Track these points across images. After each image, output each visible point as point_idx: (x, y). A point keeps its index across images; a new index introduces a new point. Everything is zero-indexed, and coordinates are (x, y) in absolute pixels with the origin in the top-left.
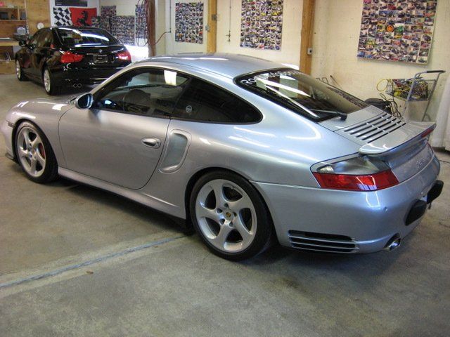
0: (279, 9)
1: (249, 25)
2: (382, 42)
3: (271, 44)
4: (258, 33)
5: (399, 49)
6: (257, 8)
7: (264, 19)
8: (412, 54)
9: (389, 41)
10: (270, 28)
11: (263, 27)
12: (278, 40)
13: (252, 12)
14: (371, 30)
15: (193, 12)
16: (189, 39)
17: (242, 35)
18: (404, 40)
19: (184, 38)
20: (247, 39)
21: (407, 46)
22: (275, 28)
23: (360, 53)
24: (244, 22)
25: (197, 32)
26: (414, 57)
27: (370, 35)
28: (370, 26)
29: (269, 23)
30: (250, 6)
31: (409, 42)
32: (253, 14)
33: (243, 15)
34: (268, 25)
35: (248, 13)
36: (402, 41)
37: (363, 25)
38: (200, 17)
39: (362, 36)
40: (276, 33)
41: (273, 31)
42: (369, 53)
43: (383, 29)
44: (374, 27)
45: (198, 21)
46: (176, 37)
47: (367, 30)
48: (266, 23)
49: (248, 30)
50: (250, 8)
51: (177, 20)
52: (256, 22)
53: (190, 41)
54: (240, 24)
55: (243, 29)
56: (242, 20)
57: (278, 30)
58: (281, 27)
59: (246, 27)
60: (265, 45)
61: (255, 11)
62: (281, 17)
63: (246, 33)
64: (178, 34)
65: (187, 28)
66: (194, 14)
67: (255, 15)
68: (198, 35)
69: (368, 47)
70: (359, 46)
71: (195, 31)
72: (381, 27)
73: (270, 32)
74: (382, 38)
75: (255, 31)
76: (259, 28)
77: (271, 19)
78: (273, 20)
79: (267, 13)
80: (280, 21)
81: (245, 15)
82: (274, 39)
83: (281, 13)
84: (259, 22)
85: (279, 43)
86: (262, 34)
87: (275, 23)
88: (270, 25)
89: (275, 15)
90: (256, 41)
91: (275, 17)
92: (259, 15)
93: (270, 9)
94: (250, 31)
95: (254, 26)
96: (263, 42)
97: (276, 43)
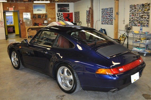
0: (148, 7)
1: (133, 16)
3: (144, 24)
4: (138, 19)
6: (137, 8)
7: (140, 13)
10: (144, 17)
11: (140, 16)
12: (147, 22)
13: (135, 10)
17: (130, 20)
20: (133, 22)
29: (143, 14)
30: (134, 7)
32: (135, 11)
33: (130, 11)
35: (133, 11)
40: (146, 19)
41: (145, 18)
48: (142, 14)
49: (132, 18)
50: (134, 8)
52: (137, 14)
53: (106, 24)
54: (129, 15)
55: (130, 18)
56: (130, 14)
57: (148, 17)
58: (149, 16)
59: (132, 17)
60: (141, 25)
61: (136, 10)
62: (149, 11)
63: (132, 20)
67: (136, 11)
73: (144, 19)
75: (136, 19)
76: (138, 17)
77: (144, 13)
78: (145, 13)
79: (142, 10)
80: (148, 13)
81: (131, 11)
82: (146, 21)
83: (149, 10)
84: (138, 14)
85: (148, 24)
86: (139, 20)
87: (146, 14)
88: (143, 15)
89: (146, 11)
90: (136, 23)
91: (146, 12)
92: (138, 11)
93: (144, 8)
94: (134, 18)
95: (136, 16)
96: (140, 23)
97: (146, 24)
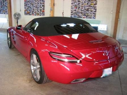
0: (94, 2)
1: (76, 8)
3: (90, 17)
4: (83, 12)
6: (82, 1)
7: (86, 6)
10: (90, 10)
11: (85, 9)
12: (94, 15)
13: (78, 3)
15: (37, 2)
16: (35, 14)
17: (72, 12)
19: (31, 13)
20: (76, 14)
24: (73, 7)
25: (41, 11)
29: (89, 8)
32: (79, 4)
33: (72, 4)
34: (88, 9)
35: (75, 3)
38: (43, 4)
40: (93, 12)
41: (91, 11)
45: (41, 6)
46: (25, 13)
48: (87, 8)
49: (75, 10)
50: (77, 1)
51: (26, 5)
52: (81, 7)
53: (35, 15)
54: (71, 8)
55: (72, 10)
57: (95, 10)
59: (74, 9)
60: (87, 17)
62: (96, 6)
63: (74, 12)
64: (26, 12)
65: (34, 9)
66: (38, 3)
67: (80, 4)
68: (41, 12)
71: (39, 10)
73: (90, 12)
75: (81, 11)
76: (83, 10)
78: (91, 6)
79: (88, 4)
80: (95, 7)
81: (74, 4)
82: (92, 14)
83: (96, 4)
84: (83, 7)
85: (95, 16)
86: (85, 12)
87: (92, 8)
89: (92, 5)
90: (81, 15)
92: (82, 4)
93: (90, 2)
94: (77, 11)
95: (80, 9)
96: (85, 15)
97: (93, 16)
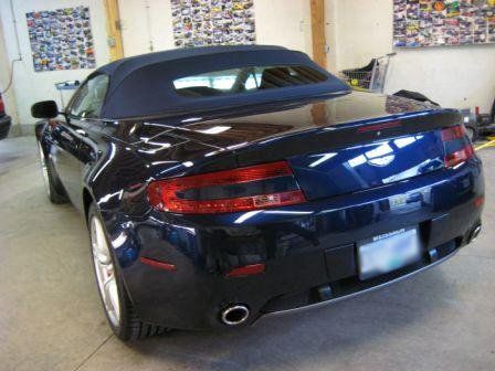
1: (190, 27)
2: (429, 24)
4: (211, 37)
5: (457, 29)
6: (203, 3)
7: (219, 16)
8: (478, 33)
9: (440, 21)
10: (232, 27)
11: (219, 27)
12: (250, 43)
13: (193, 9)
14: (410, 10)
15: (68, 23)
16: (65, 64)
17: (178, 44)
18: (463, 18)
19: (53, 64)
21: (468, 24)
22: (242, 26)
23: (398, 41)
24: (180, 25)
25: (82, 52)
26: (482, 37)
27: (409, 17)
28: (408, 6)
29: (229, 21)
31: (470, 19)
32: (196, 12)
33: (174, 15)
34: (227, 25)
35: (185, 12)
36: (459, 20)
37: (397, 7)
38: (86, 29)
39: (397, 21)
40: (245, 33)
41: (239, 31)
42: (412, 40)
43: (429, 8)
44: (414, 7)
45: (82, 35)
46: (35, 65)
47: (404, 13)
48: (225, 21)
49: (188, 36)
50: (188, 5)
51: (34, 38)
52: (204, 23)
53: (67, 68)
54: (171, 28)
55: (178, 35)
56: (174, 24)
57: (249, 28)
58: (253, 24)
59: (184, 32)
61: (199, 8)
62: (251, 10)
63: (186, 41)
64: (39, 61)
65: (59, 49)
66: (70, 26)
67: (201, 12)
68: (85, 56)
69: (409, 32)
70: (395, 33)
71: (77, 50)
72: (425, 6)
73: (234, 34)
74: (430, 20)
75: (205, 36)
76: (211, 30)
77: (232, 15)
78: (236, 16)
79: (223, 7)
80: (250, 16)
81: (179, 15)
83: (250, 5)
84: (211, 22)
86: (218, 38)
87: (240, 20)
88: (231, 24)
89: (239, 9)
91: (238, 12)
92: (207, 12)
94: (193, 36)
95: (201, 29)
